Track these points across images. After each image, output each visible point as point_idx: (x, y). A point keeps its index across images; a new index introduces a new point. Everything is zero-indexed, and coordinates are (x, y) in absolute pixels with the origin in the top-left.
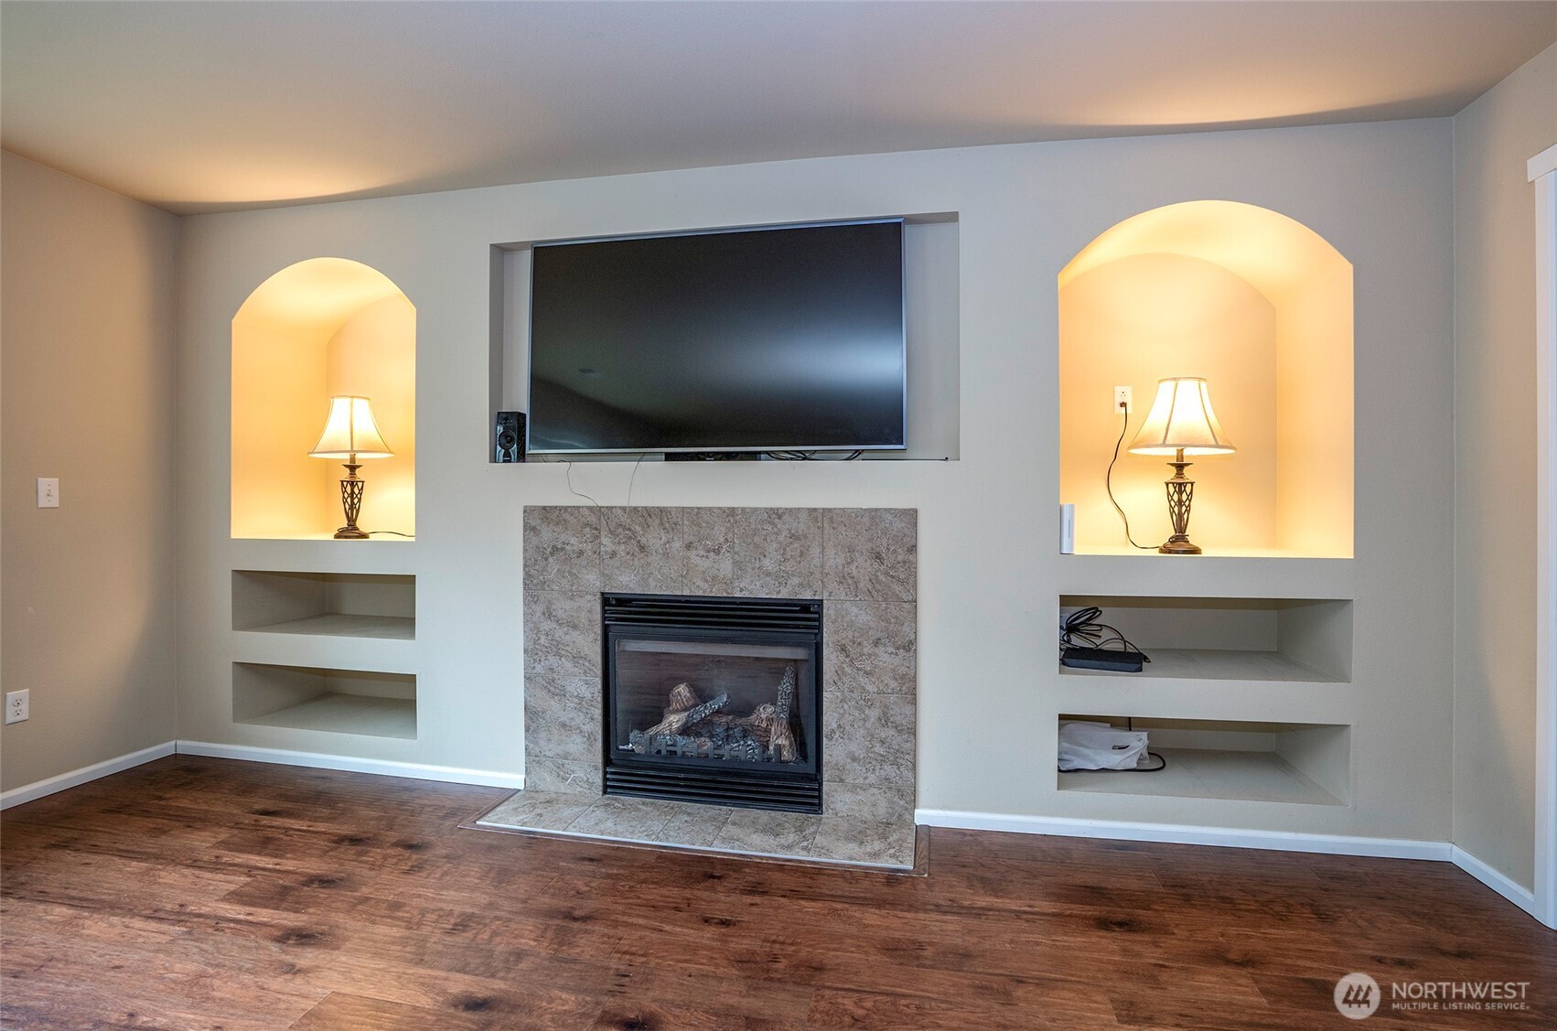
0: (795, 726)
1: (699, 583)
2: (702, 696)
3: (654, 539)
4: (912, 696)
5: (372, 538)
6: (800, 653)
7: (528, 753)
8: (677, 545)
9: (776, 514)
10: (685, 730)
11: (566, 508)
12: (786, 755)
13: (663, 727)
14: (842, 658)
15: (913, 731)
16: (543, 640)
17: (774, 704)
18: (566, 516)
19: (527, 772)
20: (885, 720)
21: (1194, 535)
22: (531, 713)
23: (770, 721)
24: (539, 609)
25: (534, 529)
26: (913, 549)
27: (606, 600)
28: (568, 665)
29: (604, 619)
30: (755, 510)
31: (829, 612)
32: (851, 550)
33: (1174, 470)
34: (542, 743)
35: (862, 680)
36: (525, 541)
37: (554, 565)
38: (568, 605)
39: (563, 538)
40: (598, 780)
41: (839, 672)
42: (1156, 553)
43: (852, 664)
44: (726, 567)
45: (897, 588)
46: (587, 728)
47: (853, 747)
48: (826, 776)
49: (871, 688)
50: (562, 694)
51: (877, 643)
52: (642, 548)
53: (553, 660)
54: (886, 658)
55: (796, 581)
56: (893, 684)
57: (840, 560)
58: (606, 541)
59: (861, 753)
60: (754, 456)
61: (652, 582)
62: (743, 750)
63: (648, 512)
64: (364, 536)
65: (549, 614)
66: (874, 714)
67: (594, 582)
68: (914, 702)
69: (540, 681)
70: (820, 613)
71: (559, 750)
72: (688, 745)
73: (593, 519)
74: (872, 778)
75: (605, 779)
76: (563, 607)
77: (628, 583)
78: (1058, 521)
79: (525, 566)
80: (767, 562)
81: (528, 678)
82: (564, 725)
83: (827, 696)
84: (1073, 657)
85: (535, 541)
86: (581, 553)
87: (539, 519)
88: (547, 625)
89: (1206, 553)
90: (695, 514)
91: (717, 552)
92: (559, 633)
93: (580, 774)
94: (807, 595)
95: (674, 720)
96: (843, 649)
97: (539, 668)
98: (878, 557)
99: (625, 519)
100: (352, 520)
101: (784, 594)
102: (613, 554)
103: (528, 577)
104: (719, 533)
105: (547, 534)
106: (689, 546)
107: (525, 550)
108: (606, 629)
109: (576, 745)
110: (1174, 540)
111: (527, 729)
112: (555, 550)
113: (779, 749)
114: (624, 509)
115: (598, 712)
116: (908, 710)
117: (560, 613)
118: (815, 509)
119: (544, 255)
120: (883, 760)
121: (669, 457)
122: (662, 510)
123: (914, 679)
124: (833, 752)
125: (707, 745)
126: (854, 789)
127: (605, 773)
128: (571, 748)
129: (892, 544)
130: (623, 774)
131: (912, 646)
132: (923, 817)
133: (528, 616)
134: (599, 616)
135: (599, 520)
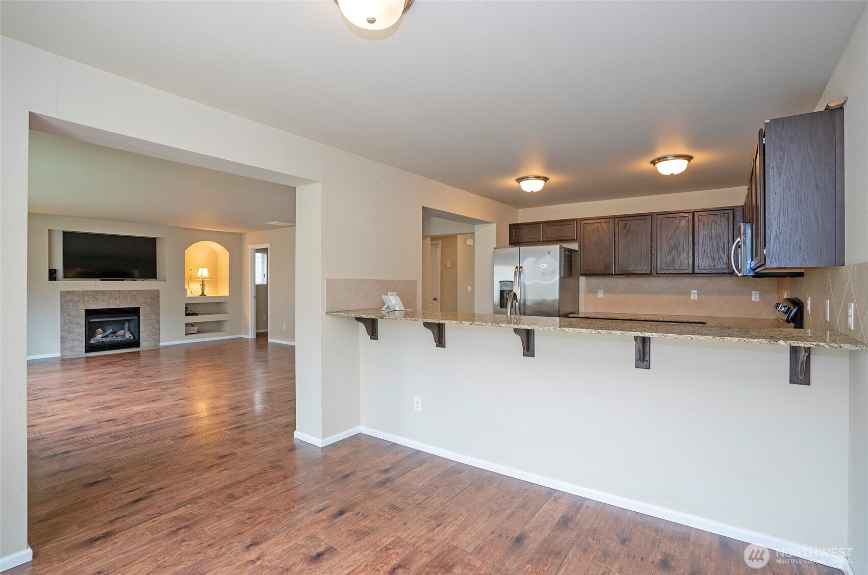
0: (132, 333)
1: (112, 305)
2: (104, 331)
3: (100, 297)
4: (159, 323)
6: (135, 318)
7: (61, 347)
8: (106, 298)
9: (131, 291)
10: (103, 337)
11: (74, 291)
12: (131, 338)
13: (97, 337)
15: (159, 329)
16: (67, 321)
17: (125, 330)
18: (74, 293)
19: (61, 352)
20: (153, 328)
21: (205, 293)
22: (63, 339)
23: (125, 333)
24: (65, 314)
25: (63, 296)
26: (159, 297)
27: (85, 310)
28: (75, 326)
29: (86, 315)
30: (125, 291)
31: (141, 309)
32: (146, 297)
33: (202, 283)
34: (66, 345)
35: (149, 321)
36: (61, 299)
37: (70, 304)
38: (75, 313)
40: (84, 350)
41: (144, 320)
42: (199, 296)
43: (147, 318)
44: (118, 302)
45: (155, 304)
46: (81, 339)
47: (147, 334)
48: (141, 340)
49: (151, 322)
50: (73, 332)
51: (151, 314)
52: (97, 299)
53: (70, 325)
54: (154, 316)
55: (134, 304)
56: (155, 321)
57: (144, 299)
58: (86, 298)
59: (148, 335)
60: (123, 280)
61: (98, 306)
63: (98, 292)
65: (69, 315)
66: (151, 327)
67: (83, 308)
68: (159, 324)
69: (66, 331)
70: (139, 309)
71: (72, 345)
72: (108, 339)
73: (82, 293)
74: (150, 339)
75: (86, 350)
76: (73, 313)
77: (93, 306)
78: (185, 291)
79: (61, 305)
80: (128, 300)
81: (61, 330)
82: (73, 340)
83: (141, 325)
84: (187, 315)
85: (64, 299)
86: (79, 301)
87: (64, 294)
88: (68, 318)
89: (207, 295)
90: (111, 292)
91: (116, 299)
92: (72, 319)
93: (79, 350)
94: (137, 306)
95: (99, 336)
96: (145, 316)
97: (65, 327)
98: (152, 298)
99: (92, 293)
101: (131, 306)
102: (89, 301)
103: (62, 307)
104: (117, 295)
105: (68, 297)
106: (109, 298)
107: (61, 301)
108: (86, 317)
110: (202, 294)
111: (61, 342)
112: (71, 301)
113: (128, 337)
114: (91, 291)
115: (84, 335)
116: (158, 325)
117: (72, 315)
118: (138, 290)
119: (66, 234)
120: (153, 335)
121: (102, 280)
122: (101, 291)
123: (159, 320)
124: (143, 336)
126: (147, 341)
127: (86, 348)
128: (76, 344)
129: (154, 296)
130: (89, 348)
131: (158, 314)
132: (161, 344)
133: (61, 317)
134: (84, 315)
135: (85, 293)
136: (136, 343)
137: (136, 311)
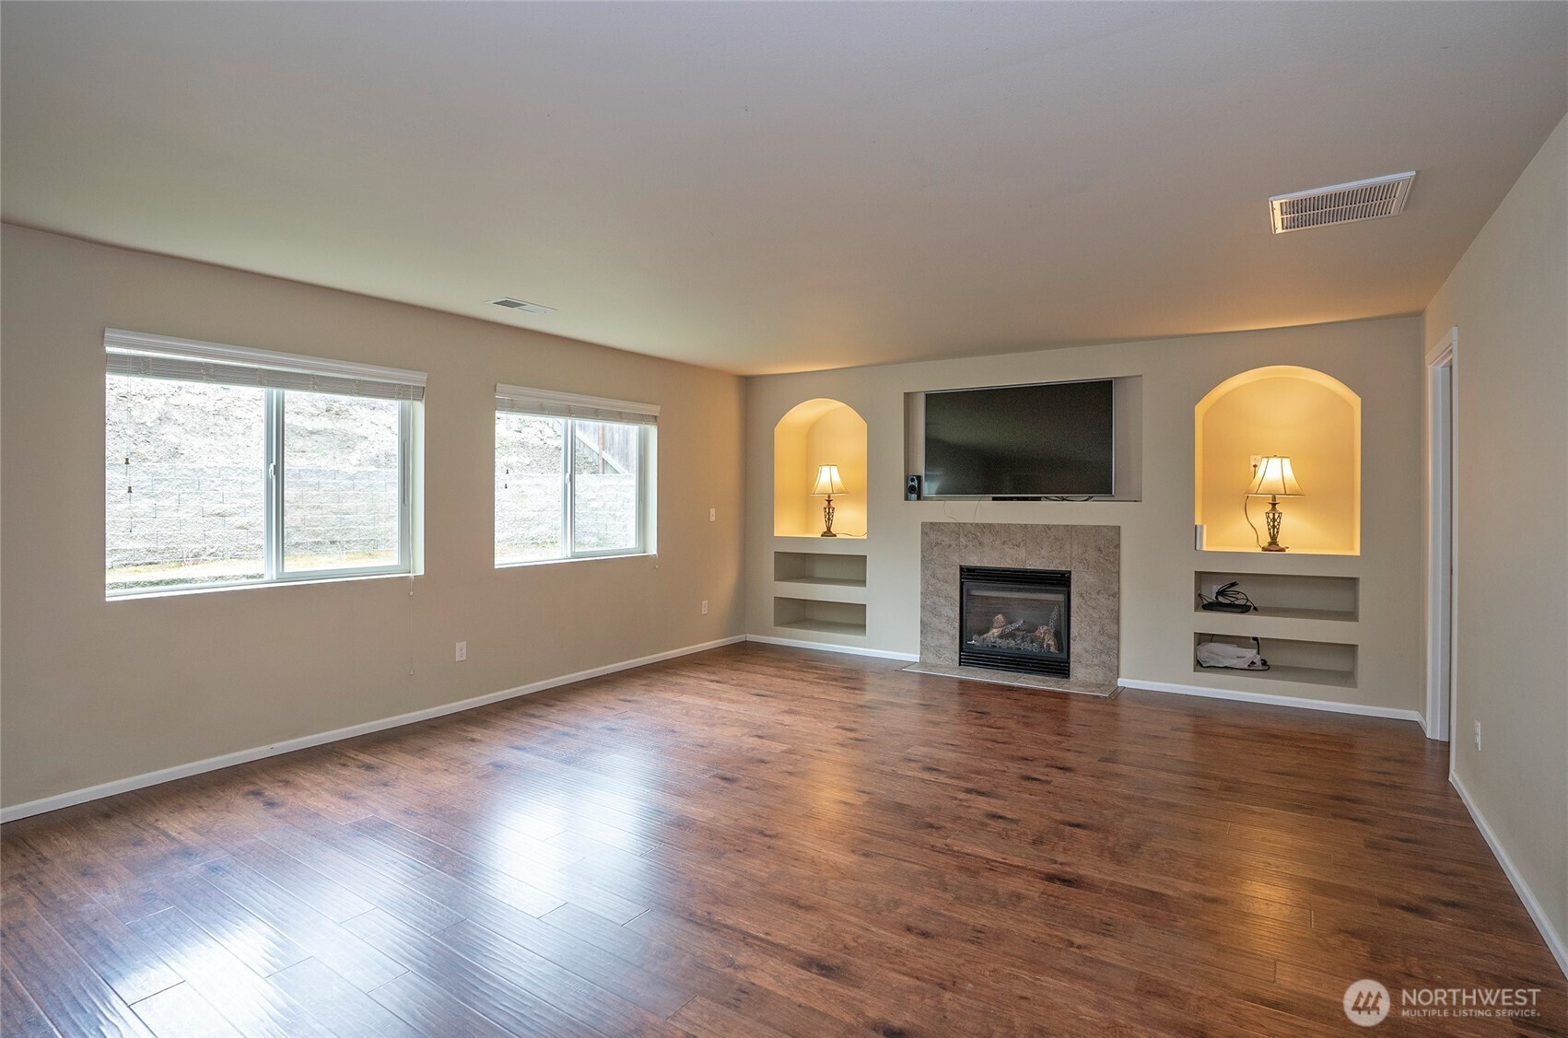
0: (1057, 635)
1: (1010, 562)
2: (1010, 621)
3: (987, 539)
4: (1117, 621)
5: (838, 536)
6: (1060, 597)
7: (922, 644)
8: (998, 542)
9: (1048, 527)
10: (1001, 636)
11: (943, 523)
12: (1052, 649)
13: (990, 633)
14: (1081, 600)
15: (1118, 638)
16: (930, 588)
17: (1048, 625)
18: (942, 527)
19: (921, 654)
20: (1102, 632)
22: (924, 624)
23: (1045, 633)
24: (929, 573)
25: (926, 533)
26: (1118, 546)
27: (962, 569)
28: (943, 601)
29: (961, 578)
30: (1038, 525)
31: (1074, 577)
32: (1086, 546)
33: (1271, 506)
34: (929, 639)
35: (1091, 611)
36: (922, 539)
37: (936, 551)
38: (943, 571)
39: (941, 538)
40: (957, 659)
41: (1079, 607)
42: (1260, 550)
43: (1085, 603)
44: (1022, 553)
45: (1109, 566)
46: (952, 632)
47: (1087, 645)
48: (1072, 660)
49: (1096, 616)
50: (939, 615)
51: (1098, 593)
52: (980, 544)
53: (935, 598)
54: (1105, 601)
55: (1058, 561)
56: (1107, 614)
57: (1081, 552)
58: (963, 540)
59: (1090, 648)
60: (1039, 499)
61: (986, 561)
62: (1027, 647)
63: (984, 526)
64: (835, 536)
65: (933, 575)
66: (1097, 629)
67: (956, 560)
68: (1118, 624)
69: (928, 608)
70: (1069, 578)
71: (937, 643)
72: (1003, 643)
73: (956, 529)
74: (1096, 661)
75: (960, 658)
76: (940, 572)
77: (974, 561)
78: (1192, 532)
79: (922, 551)
80: (1043, 551)
81: (922, 607)
82: (940, 631)
83: (1073, 619)
84: (1204, 606)
85: (927, 539)
86: (950, 546)
87: (930, 529)
88: (933, 581)
89: (1287, 551)
90: (1008, 528)
91: (1018, 546)
92: (938, 585)
93: (948, 655)
94: (1063, 569)
95: (995, 632)
96: (1081, 595)
97: (928, 602)
98: (1100, 550)
99: (972, 530)
100: (829, 528)
101: (1052, 568)
102: (966, 546)
103: (923, 557)
104: (1020, 537)
105: (933, 536)
106: (1004, 543)
107: (922, 544)
108: (962, 584)
109: (946, 641)
110: (1270, 544)
111: (922, 632)
112: (937, 544)
113: (1049, 645)
114: (971, 524)
115: (957, 625)
116: (1115, 627)
117: (939, 575)
118: (1067, 526)
119: (932, 399)
120: (1101, 652)
121: (994, 499)
122: (991, 525)
123: (1119, 612)
124: (1076, 648)
125: (1012, 643)
126: (1087, 666)
127: (960, 655)
128: (944, 642)
129: (1107, 543)
130: (969, 656)
131: (1116, 595)
132: (1122, 682)
133: (923, 576)
134: (958, 577)
135: (959, 530)
136: (1060, 668)
137: (1059, 581)
